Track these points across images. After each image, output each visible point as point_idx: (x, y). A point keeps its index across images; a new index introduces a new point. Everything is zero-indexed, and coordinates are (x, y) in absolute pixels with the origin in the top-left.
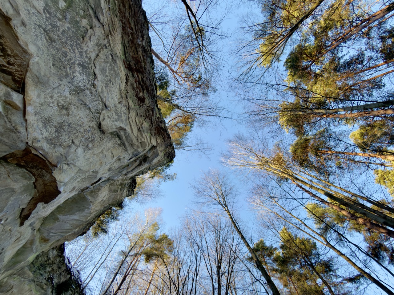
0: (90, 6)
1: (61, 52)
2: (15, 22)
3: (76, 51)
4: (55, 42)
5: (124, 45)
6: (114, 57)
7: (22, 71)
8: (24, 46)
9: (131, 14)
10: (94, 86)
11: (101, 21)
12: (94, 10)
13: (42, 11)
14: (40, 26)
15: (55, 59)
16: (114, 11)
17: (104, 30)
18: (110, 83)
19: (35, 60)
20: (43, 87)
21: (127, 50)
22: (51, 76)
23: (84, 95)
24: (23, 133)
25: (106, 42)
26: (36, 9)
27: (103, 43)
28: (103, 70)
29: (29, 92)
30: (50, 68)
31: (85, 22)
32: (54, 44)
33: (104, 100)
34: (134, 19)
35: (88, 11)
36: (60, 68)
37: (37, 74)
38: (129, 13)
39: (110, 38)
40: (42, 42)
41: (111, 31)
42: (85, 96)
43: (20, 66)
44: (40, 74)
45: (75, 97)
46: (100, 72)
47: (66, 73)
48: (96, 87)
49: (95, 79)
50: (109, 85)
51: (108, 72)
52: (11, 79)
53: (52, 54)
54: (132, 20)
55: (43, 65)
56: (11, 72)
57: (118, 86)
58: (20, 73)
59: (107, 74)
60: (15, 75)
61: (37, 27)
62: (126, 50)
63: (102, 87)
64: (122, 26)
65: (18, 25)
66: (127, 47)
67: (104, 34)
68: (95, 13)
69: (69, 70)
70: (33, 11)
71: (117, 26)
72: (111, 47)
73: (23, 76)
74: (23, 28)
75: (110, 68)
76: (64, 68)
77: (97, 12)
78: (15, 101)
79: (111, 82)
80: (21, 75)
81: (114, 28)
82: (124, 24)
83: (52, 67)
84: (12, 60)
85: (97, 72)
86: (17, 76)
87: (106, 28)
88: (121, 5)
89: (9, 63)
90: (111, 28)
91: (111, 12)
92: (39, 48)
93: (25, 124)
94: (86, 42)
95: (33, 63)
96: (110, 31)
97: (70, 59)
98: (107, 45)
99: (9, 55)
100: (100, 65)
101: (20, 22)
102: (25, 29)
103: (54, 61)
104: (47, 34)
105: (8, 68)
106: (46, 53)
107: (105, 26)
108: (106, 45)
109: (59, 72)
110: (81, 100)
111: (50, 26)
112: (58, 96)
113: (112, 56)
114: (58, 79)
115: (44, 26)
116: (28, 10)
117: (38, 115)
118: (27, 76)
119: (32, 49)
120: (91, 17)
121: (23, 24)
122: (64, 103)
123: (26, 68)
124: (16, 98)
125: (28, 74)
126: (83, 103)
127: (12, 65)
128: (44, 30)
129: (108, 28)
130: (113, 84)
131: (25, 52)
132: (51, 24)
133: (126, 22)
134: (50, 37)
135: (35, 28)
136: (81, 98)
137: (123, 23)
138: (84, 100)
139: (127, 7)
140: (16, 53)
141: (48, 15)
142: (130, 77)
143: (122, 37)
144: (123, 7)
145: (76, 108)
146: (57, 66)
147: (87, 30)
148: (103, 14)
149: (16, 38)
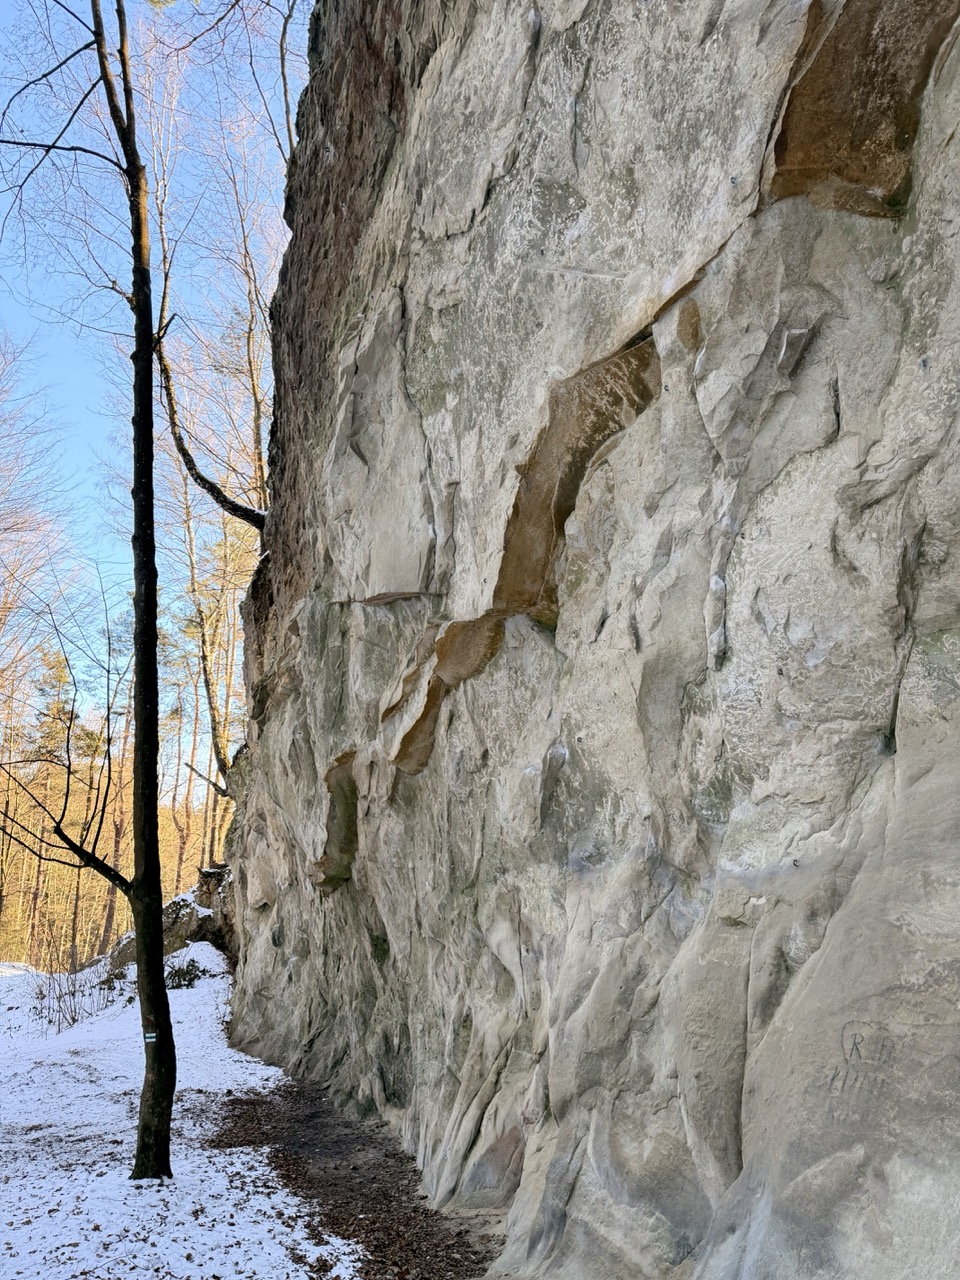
0: (405, 349)
1: (503, 336)
2: (521, 456)
3: (480, 301)
4: (500, 364)
5: (377, 189)
6: (416, 188)
7: (608, 370)
8: (548, 412)
9: (323, 250)
10: (514, 163)
11: (397, 302)
12: (401, 335)
13: (476, 429)
14: (499, 413)
15: (527, 334)
16: (358, 296)
17: (406, 276)
18: (472, 114)
19: (558, 371)
20: (604, 301)
21: (375, 165)
22: (560, 310)
23: (552, 164)
24: (734, 249)
25: (416, 246)
26: (480, 442)
27: (425, 249)
28: (462, 181)
29: (636, 319)
30: (549, 327)
31: (436, 333)
32: (504, 360)
33: (521, 76)
34: (320, 231)
35: (415, 344)
36: (530, 307)
37: (582, 342)
38: (326, 257)
39: (399, 244)
40: (519, 385)
41: (388, 258)
42: (552, 159)
43: (599, 383)
44: (576, 336)
45: (584, 184)
46: (473, 182)
47: (526, 285)
48: (510, 151)
49: (497, 179)
50: (479, 110)
51: (455, 162)
52: (649, 370)
53: (520, 349)
54: (327, 233)
55: (556, 348)
56: (630, 383)
57: (458, 73)
58: (614, 369)
59: (461, 158)
60: (631, 373)
61: (505, 415)
62: (379, 168)
63: (498, 129)
64: (356, 243)
65: (522, 447)
66: (374, 173)
67: (412, 266)
68: (404, 328)
69: (515, 286)
70: (485, 443)
71: (369, 257)
72: (411, 220)
73: (616, 359)
74: (522, 438)
75: (442, 167)
76: (520, 301)
77: (397, 328)
78: (675, 332)
79: (467, 112)
80: (617, 365)
81: (378, 258)
82: (348, 244)
83: (545, 325)
84: (603, 403)
85: (478, 196)
86: (628, 367)
87: (397, 276)
88: (335, 292)
89: (617, 401)
90: (387, 265)
91: (366, 299)
92: (532, 383)
93: (713, 264)
94: (453, 295)
95: (567, 368)
96: (393, 261)
97: (498, 303)
98: (416, 234)
99: (598, 413)
100: (461, 206)
101: (516, 449)
102: (521, 433)
103: (533, 332)
104: (502, 388)
105: (628, 395)
106: (529, 362)
107: (399, 283)
108: (420, 239)
109: (539, 300)
110: (574, 156)
111: (486, 395)
112: (608, 239)
113: (419, 195)
114: (552, 290)
115: (494, 406)
116: (491, 451)
117: (680, 248)
118: (606, 354)
119: (541, 396)
120: (417, 328)
121: (514, 441)
122: (618, 200)
123: (590, 373)
124: (666, 336)
125: (598, 357)
126: (580, 141)
127: (613, 394)
128: (499, 400)
129: (394, 271)
130: (468, 100)
131: (555, 401)
132: (482, 398)
133: (343, 243)
134: (503, 379)
135: (509, 419)
136: (569, 164)
137: (352, 250)
138: (568, 151)
139: (323, 276)
140: (579, 409)
141: (475, 415)
142: (410, 60)
143: (371, 214)
144: (333, 284)
145: (609, 142)
146: (532, 318)
147: (440, 311)
148: (383, 316)
149: (544, 435)
